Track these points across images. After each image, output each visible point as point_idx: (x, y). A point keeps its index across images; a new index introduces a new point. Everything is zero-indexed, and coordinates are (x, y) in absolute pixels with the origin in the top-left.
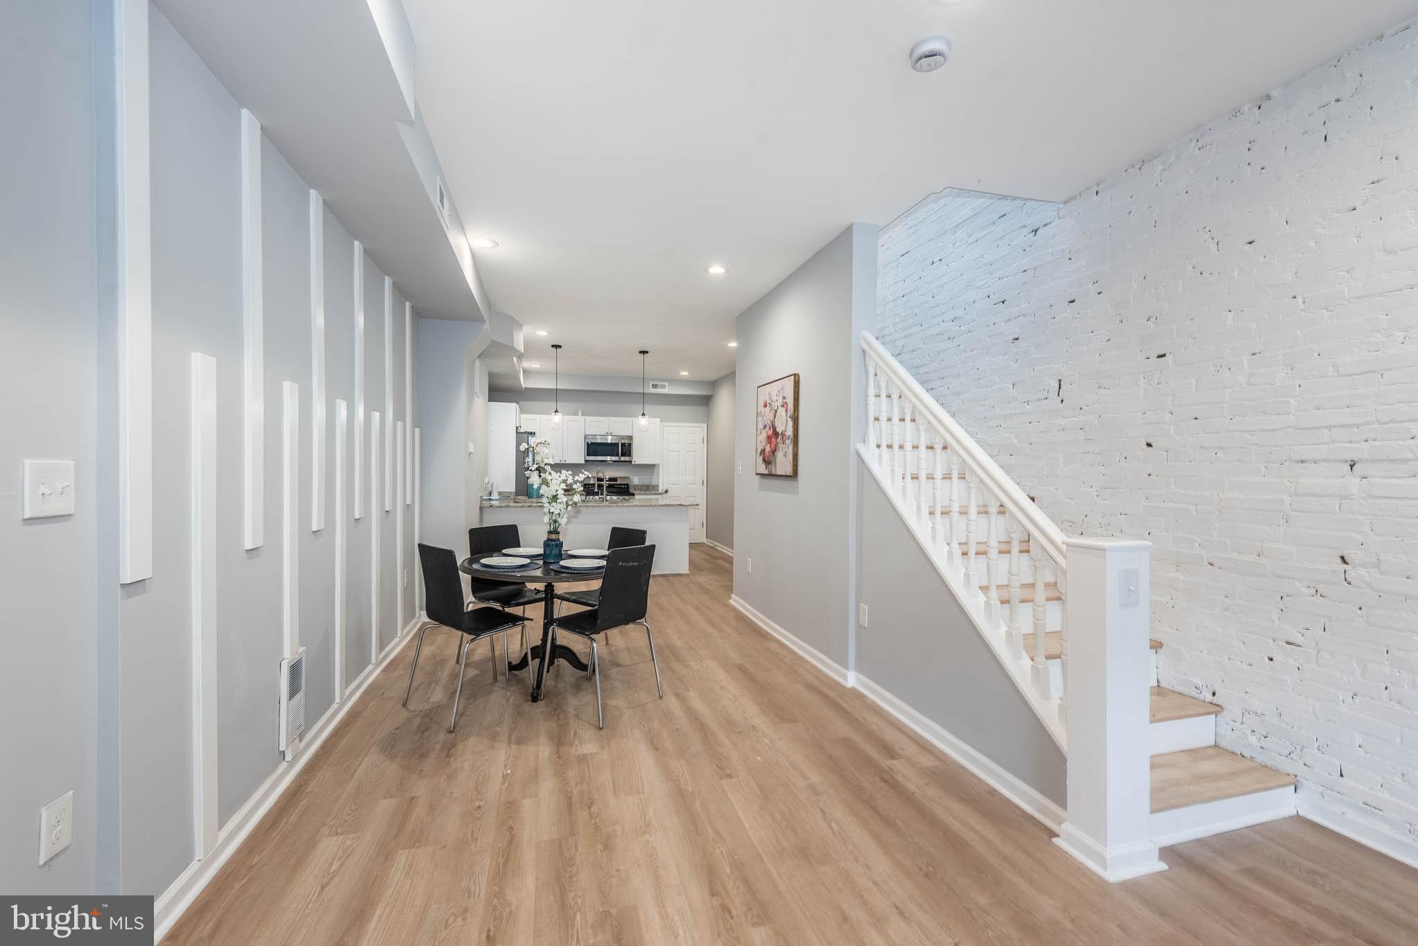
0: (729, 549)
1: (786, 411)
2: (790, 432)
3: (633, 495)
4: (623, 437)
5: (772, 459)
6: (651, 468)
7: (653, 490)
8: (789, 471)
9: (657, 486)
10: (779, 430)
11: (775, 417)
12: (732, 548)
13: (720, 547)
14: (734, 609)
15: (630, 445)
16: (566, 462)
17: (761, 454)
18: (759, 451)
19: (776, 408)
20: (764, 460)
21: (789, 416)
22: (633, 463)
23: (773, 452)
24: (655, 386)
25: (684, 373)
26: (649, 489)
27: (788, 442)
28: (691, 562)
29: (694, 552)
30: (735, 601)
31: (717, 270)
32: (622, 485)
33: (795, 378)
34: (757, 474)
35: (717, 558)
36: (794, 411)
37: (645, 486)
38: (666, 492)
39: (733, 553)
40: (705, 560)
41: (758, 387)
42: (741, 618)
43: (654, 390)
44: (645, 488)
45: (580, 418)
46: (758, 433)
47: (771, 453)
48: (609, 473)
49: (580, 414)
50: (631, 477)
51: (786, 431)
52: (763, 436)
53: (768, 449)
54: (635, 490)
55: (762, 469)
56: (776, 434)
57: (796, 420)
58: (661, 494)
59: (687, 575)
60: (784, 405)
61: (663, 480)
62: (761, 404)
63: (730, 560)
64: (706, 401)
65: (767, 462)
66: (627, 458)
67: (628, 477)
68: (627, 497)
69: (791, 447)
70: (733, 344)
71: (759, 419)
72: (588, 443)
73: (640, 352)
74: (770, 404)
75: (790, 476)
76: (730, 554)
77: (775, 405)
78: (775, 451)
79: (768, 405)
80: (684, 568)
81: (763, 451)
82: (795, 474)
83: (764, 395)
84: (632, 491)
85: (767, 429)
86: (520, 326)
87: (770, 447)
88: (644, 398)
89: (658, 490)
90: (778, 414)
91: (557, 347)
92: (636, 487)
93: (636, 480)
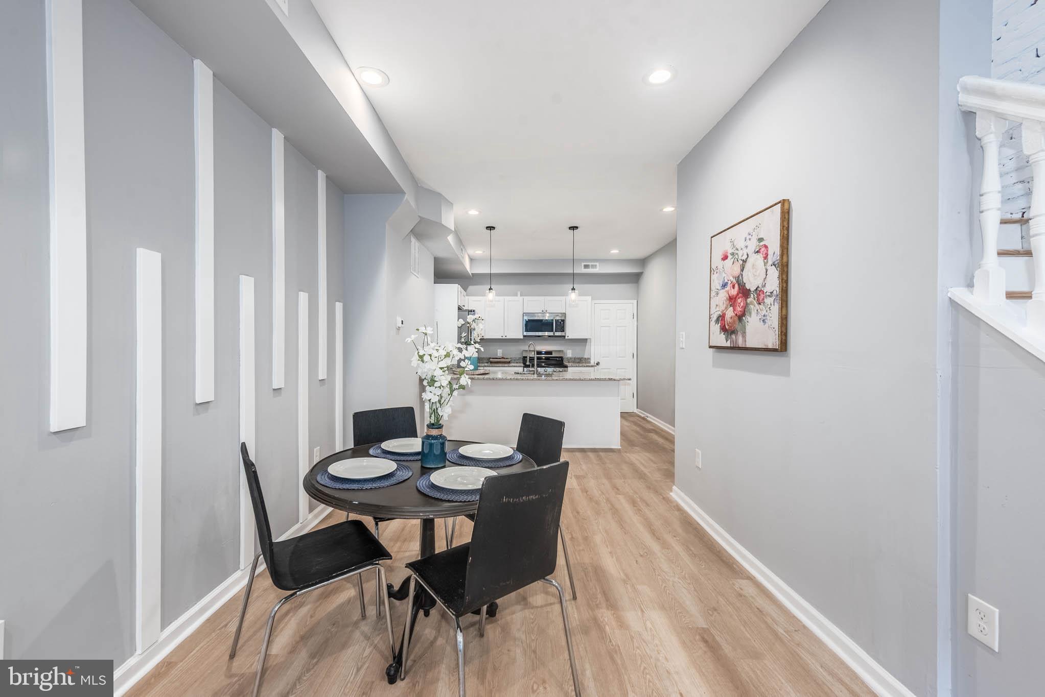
0: (670, 426)
1: (766, 258)
2: (773, 284)
3: (566, 367)
4: (557, 314)
5: (738, 326)
6: (584, 341)
7: (586, 363)
8: (772, 341)
9: (589, 359)
10: (751, 285)
11: (742, 270)
12: (674, 427)
13: (651, 418)
14: (679, 508)
15: (563, 321)
16: (507, 338)
17: (717, 321)
18: (714, 317)
19: (744, 257)
20: (723, 329)
21: (770, 262)
22: (566, 338)
23: (740, 317)
24: (586, 267)
25: (615, 251)
26: (581, 361)
27: (769, 301)
28: (623, 434)
29: (626, 423)
30: (677, 495)
31: (660, 76)
32: (557, 357)
33: (783, 205)
34: (710, 347)
35: (650, 431)
36: (782, 255)
37: (578, 358)
38: (598, 364)
39: (674, 431)
40: (637, 432)
41: (712, 237)
42: (690, 525)
43: (586, 270)
44: (578, 361)
45: (519, 298)
46: (713, 294)
47: (736, 318)
48: (544, 347)
49: (519, 295)
50: (565, 351)
51: (764, 286)
52: (722, 298)
53: (730, 313)
54: (569, 362)
55: (720, 339)
56: (745, 292)
57: (784, 268)
58: (592, 366)
59: (619, 451)
60: (762, 250)
61: (594, 352)
62: (717, 256)
63: (670, 439)
64: (635, 278)
65: (728, 331)
66: (563, 334)
67: (562, 351)
68: (561, 369)
69: (776, 309)
70: (669, 209)
71: (714, 277)
72: (525, 320)
73: (570, 228)
74: (733, 254)
75: (774, 350)
76: (671, 432)
77: (742, 255)
78: (744, 314)
79: (730, 257)
80: (615, 443)
81: (722, 317)
82: (783, 347)
83: (723, 245)
84: (565, 363)
85: (728, 288)
86: (450, 204)
87: (734, 310)
88: (573, 278)
89: (590, 362)
90: (748, 265)
91: (491, 228)
92: (569, 360)
93: (569, 353)
